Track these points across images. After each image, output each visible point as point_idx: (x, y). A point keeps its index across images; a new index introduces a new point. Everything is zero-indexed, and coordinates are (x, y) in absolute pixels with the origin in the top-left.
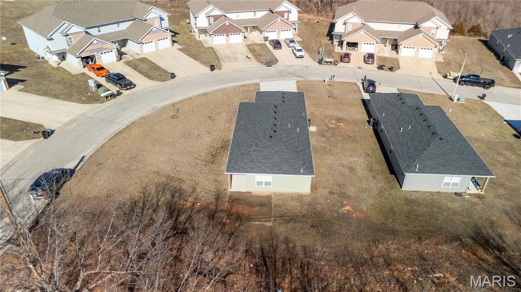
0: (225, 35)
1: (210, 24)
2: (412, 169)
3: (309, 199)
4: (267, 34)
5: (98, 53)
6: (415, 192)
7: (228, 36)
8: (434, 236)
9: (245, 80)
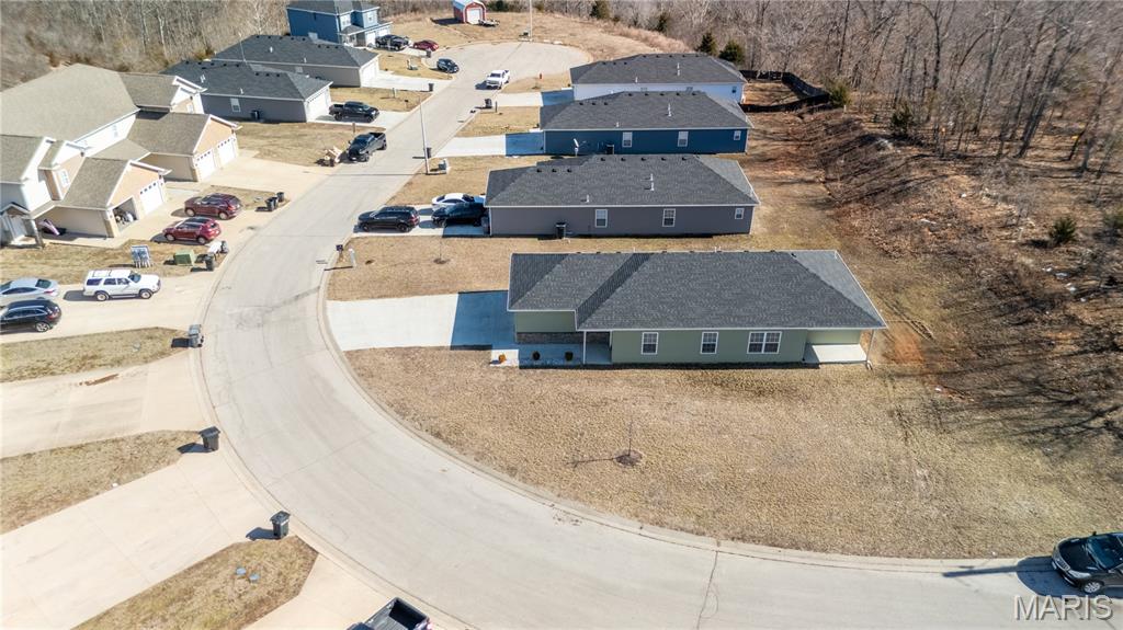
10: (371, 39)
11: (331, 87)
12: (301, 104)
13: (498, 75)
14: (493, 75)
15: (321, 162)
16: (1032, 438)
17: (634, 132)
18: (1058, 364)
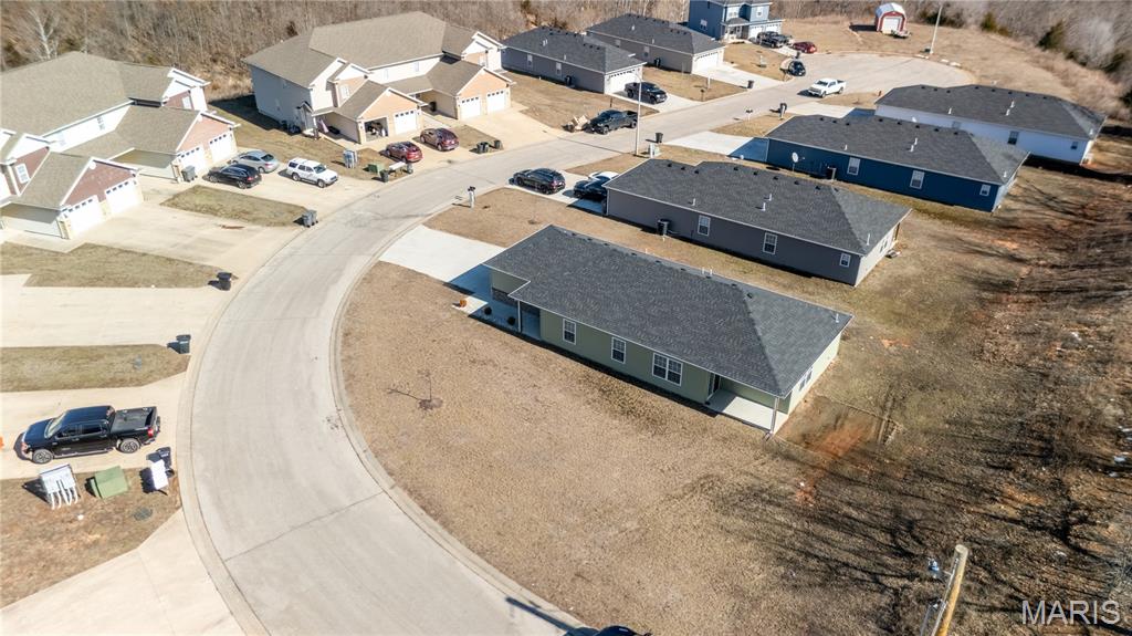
0: (95, 198)
7: (102, 198)
10: (754, 33)
11: (645, 66)
12: (602, 76)
13: (825, 84)
14: (821, 83)
15: (566, 128)
17: (862, 159)
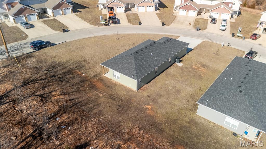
0: (186, 10)
1: (181, 4)
2: (204, 102)
3: (134, 94)
4: (212, 14)
5: (116, 7)
6: (203, 118)
7: (188, 11)
8: (184, 146)
9: (174, 33)
16: (59, 65)
18: (57, 88)
